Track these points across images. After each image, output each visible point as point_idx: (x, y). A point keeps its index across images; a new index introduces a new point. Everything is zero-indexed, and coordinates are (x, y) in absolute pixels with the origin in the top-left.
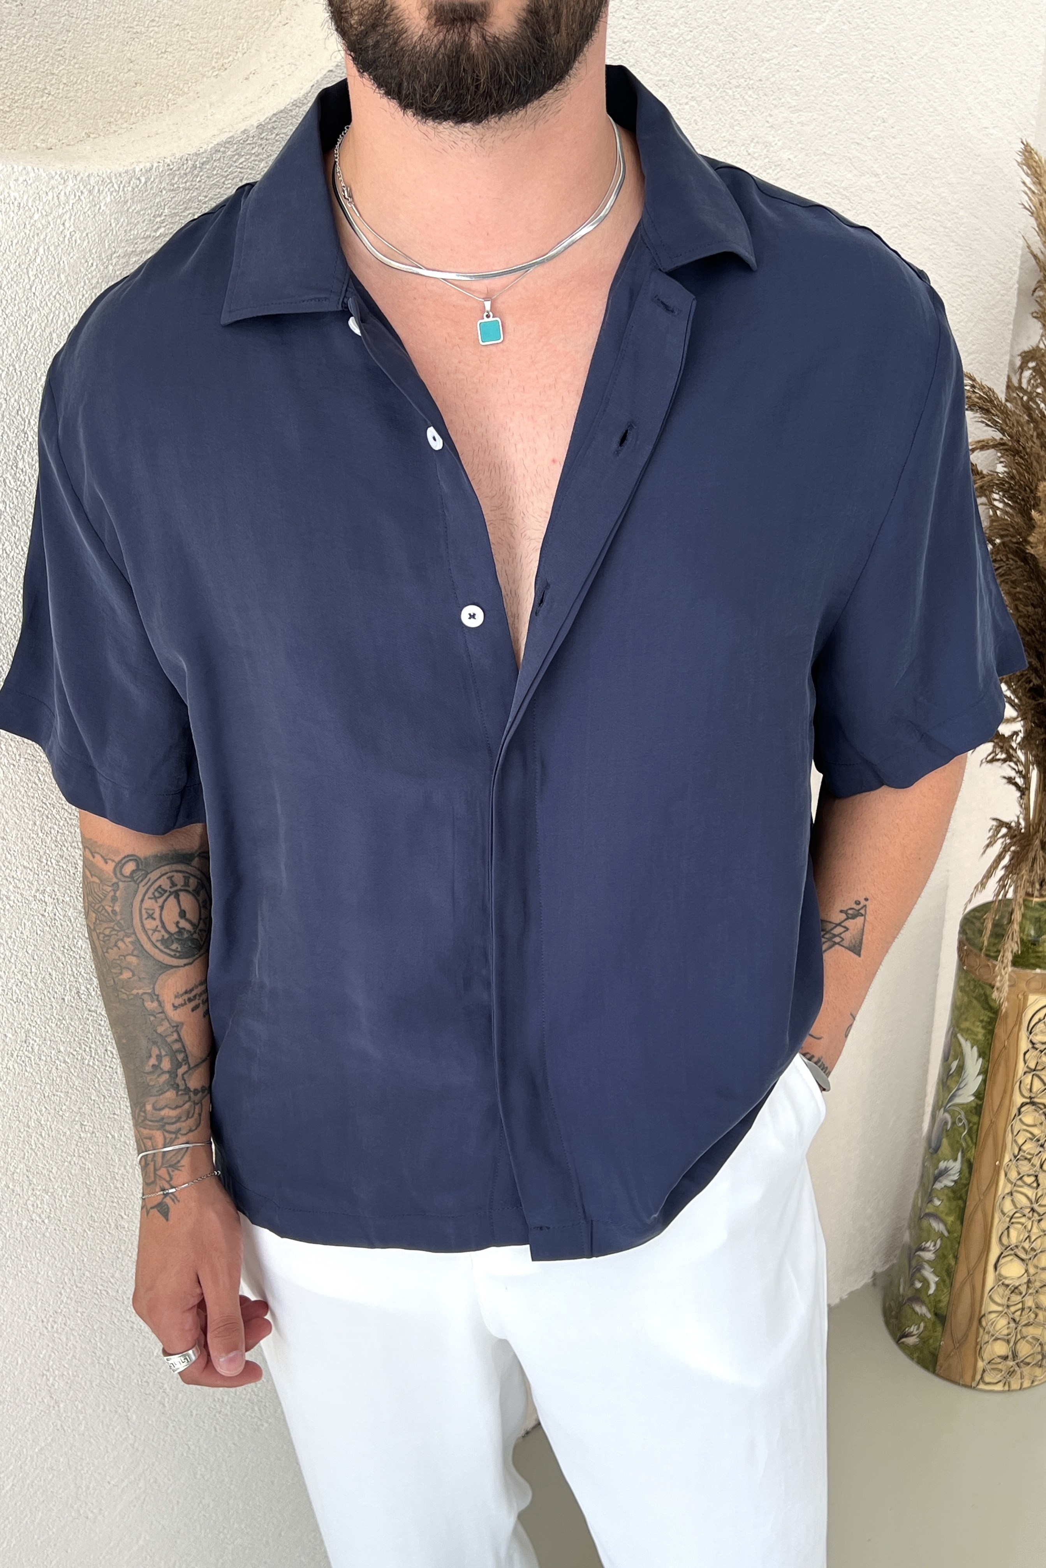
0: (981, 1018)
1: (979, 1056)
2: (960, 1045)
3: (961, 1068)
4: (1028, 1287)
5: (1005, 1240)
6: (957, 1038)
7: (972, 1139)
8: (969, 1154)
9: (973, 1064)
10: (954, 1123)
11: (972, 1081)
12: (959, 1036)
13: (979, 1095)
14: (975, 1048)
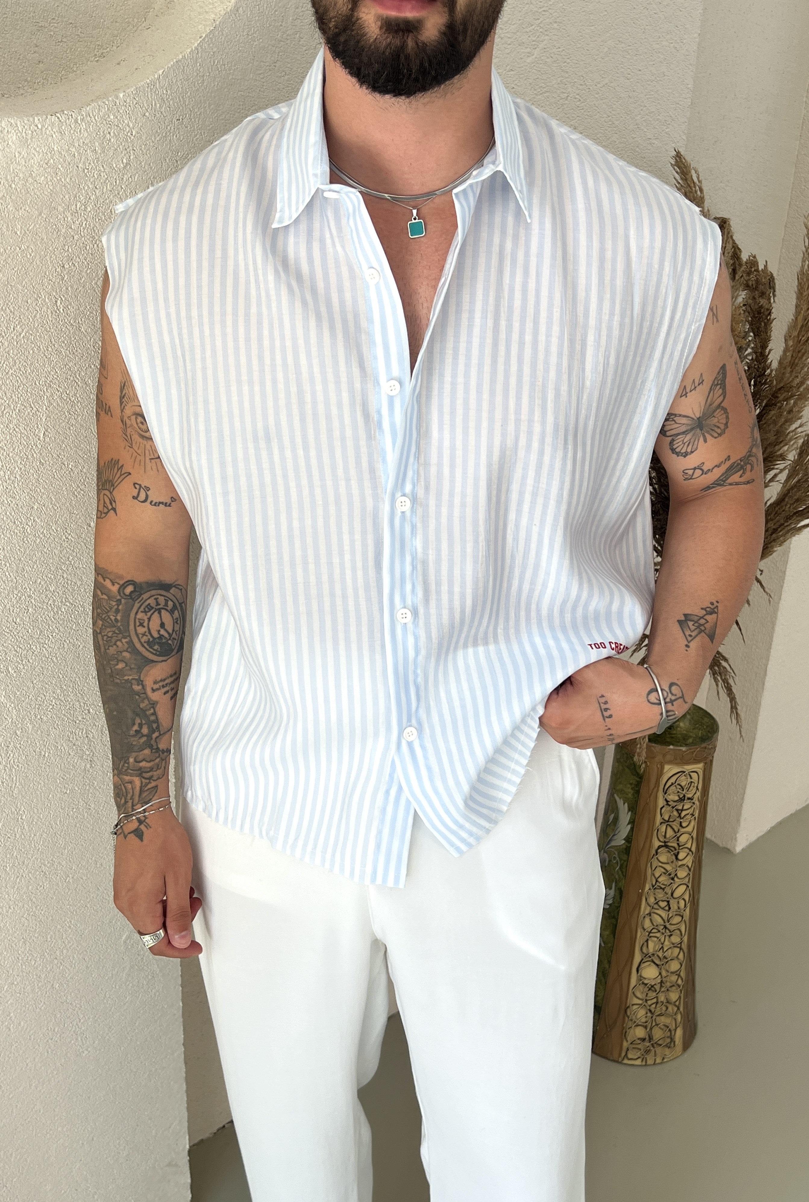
0: (631, 782)
1: (629, 810)
2: (616, 802)
3: (616, 819)
4: (661, 986)
5: (645, 950)
6: (614, 797)
7: (622, 873)
8: (620, 884)
9: (625, 816)
10: (610, 861)
11: (624, 829)
12: (615, 795)
13: (628, 839)
14: (626, 804)
